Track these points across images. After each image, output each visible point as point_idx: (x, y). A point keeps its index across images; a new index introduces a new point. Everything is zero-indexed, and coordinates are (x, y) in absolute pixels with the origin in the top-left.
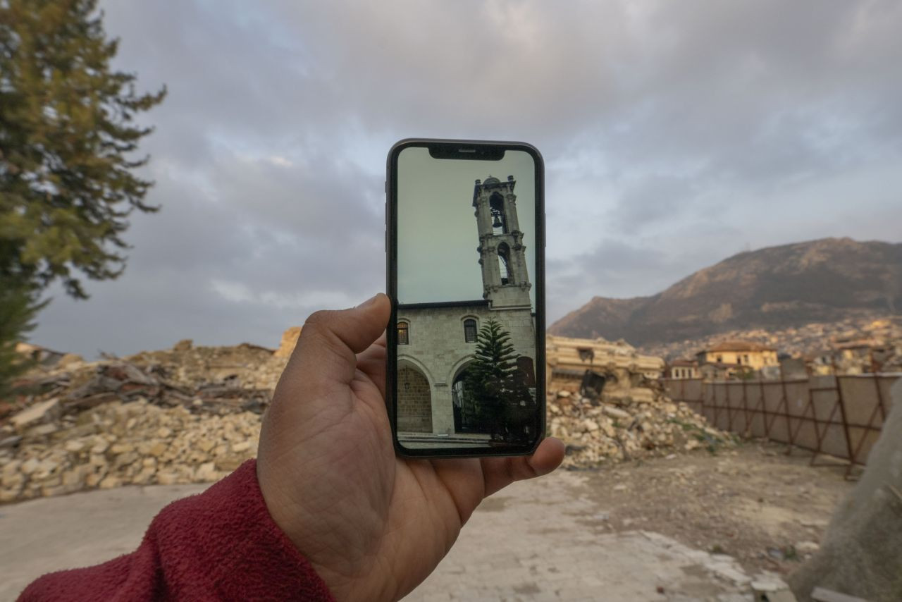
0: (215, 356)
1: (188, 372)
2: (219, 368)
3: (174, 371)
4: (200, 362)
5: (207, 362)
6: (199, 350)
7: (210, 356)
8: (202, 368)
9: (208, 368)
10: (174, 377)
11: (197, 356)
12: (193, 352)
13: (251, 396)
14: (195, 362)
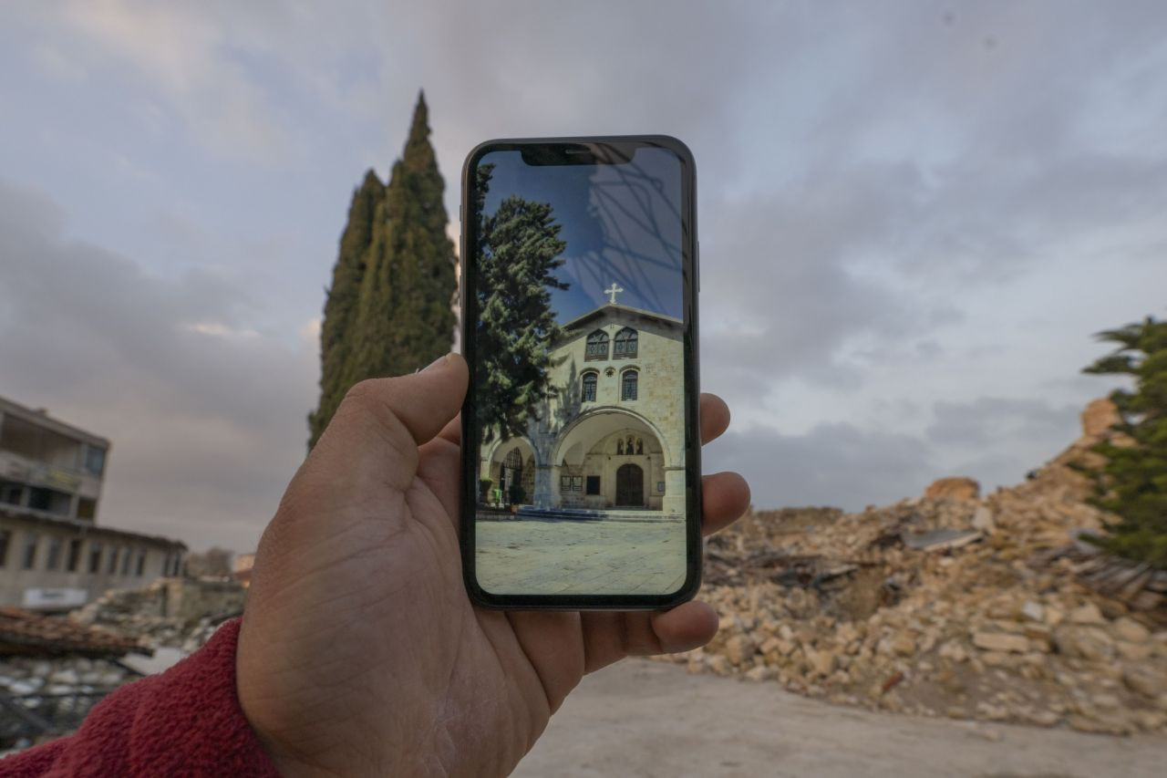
0: (777, 521)
1: (746, 541)
2: (783, 534)
3: (732, 540)
4: (761, 529)
5: (769, 528)
6: (761, 515)
7: (773, 522)
8: (763, 535)
9: (770, 536)
10: (731, 547)
11: (757, 522)
12: (753, 519)
13: (792, 564)
14: (754, 531)
